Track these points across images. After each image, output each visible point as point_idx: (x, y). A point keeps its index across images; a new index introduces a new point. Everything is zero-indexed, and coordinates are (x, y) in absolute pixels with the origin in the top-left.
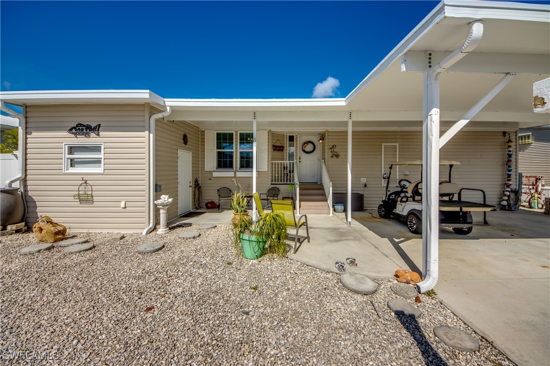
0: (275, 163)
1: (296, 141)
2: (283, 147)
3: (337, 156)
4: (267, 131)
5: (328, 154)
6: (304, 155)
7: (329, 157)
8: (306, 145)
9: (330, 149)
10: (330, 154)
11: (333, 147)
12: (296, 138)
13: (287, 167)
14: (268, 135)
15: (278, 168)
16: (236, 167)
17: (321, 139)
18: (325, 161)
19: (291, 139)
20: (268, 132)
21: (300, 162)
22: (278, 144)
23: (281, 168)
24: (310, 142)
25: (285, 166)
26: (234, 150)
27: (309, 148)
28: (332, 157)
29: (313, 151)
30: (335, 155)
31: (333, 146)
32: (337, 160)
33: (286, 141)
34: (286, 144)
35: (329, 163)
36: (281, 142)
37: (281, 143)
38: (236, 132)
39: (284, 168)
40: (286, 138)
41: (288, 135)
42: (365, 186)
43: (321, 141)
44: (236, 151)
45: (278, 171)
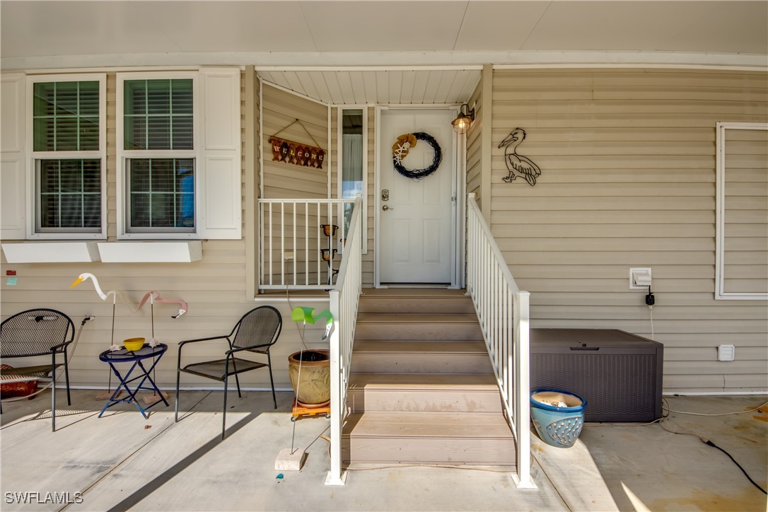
0: (277, 206)
1: (371, 130)
2: (322, 153)
3: (531, 175)
4: (235, 73)
5: (492, 166)
6: (400, 185)
7: (498, 179)
8: (406, 145)
9: (503, 144)
10: (501, 166)
11: (517, 135)
12: (371, 119)
13: (335, 227)
14: (242, 89)
15: (301, 228)
16: (112, 225)
17: (462, 116)
18: (478, 200)
19: (353, 124)
20: (242, 75)
21: (384, 209)
22: (295, 136)
23: (313, 229)
24: (422, 136)
25: (331, 222)
26: (101, 154)
27: (419, 157)
28: (509, 178)
29: (433, 169)
30: (522, 170)
31: (513, 135)
32: (529, 191)
33: (334, 130)
34: (334, 141)
35: (496, 206)
36: (312, 131)
37: (311, 136)
38: (110, 77)
39: (324, 227)
40: (334, 119)
41: (341, 108)
42: (650, 300)
43: (462, 124)
44: (111, 157)
45: (301, 239)
